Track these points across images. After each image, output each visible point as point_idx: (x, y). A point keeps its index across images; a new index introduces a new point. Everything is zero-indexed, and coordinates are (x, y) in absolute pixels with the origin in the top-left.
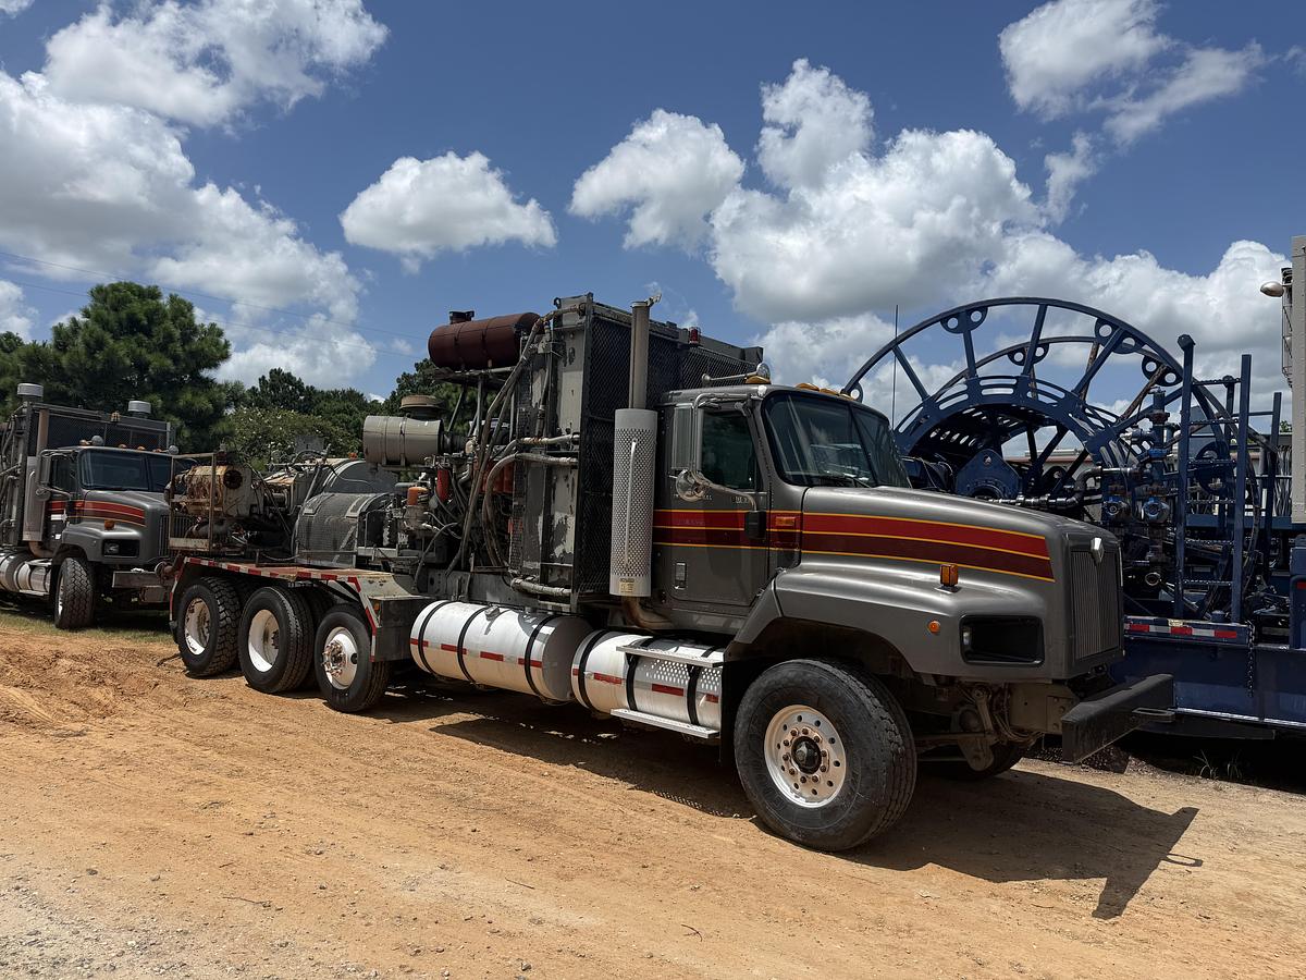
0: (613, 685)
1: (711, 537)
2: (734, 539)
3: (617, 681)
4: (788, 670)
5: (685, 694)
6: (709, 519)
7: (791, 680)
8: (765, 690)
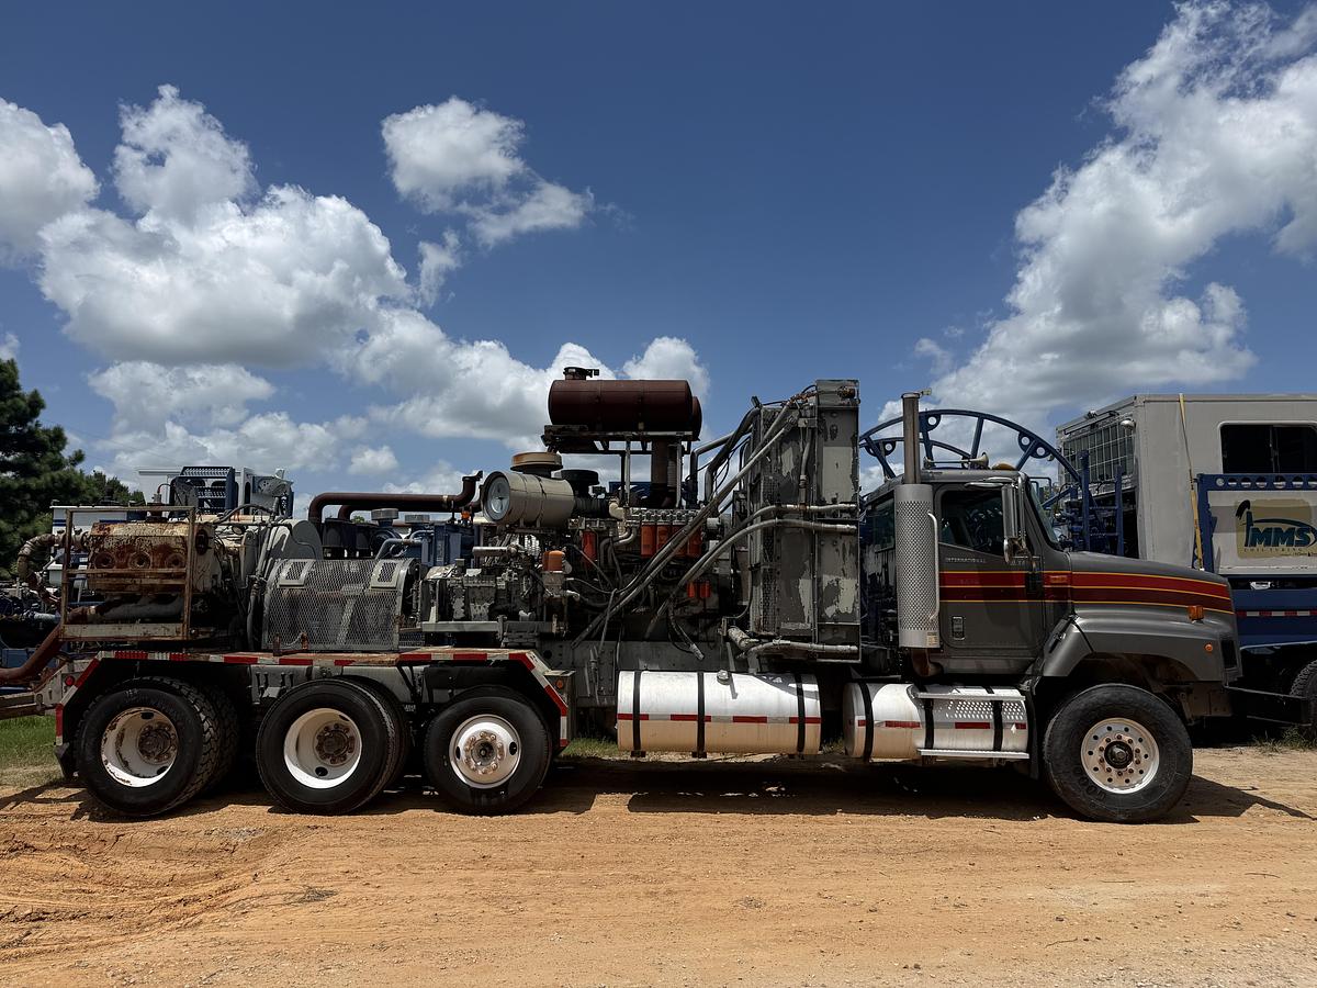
0: (909, 730)
1: (986, 594)
2: (1014, 594)
3: (914, 725)
4: (1100, 692)
5: (992, 726)
6: (983, 579)
7: (1108, 700)
8: (1083, 711)
